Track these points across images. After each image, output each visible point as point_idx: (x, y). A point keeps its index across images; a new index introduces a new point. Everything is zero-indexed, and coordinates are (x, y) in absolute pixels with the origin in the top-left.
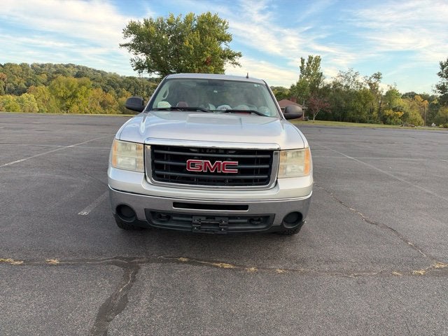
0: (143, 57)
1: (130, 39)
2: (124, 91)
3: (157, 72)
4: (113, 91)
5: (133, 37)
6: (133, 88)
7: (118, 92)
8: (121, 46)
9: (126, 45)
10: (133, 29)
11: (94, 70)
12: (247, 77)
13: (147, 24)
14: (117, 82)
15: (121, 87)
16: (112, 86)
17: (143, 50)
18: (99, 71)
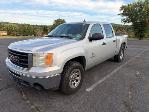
0: (125, 17)
1: (122, 12)
2: (123, 30)
3: (131, 22)
4: (119, 31)
5: (123, 11)
6: (127, 29)
7: (121, 31)
8: (118, 15)
9: (120, 14)
10: (123, 8)
11: (114, 24)
12: (84, 21)
13: (128, 5)
14: (121, 27)
15: (122, 29)
16: (119, 29)
17: (126, 15)
18: (116, 24)
